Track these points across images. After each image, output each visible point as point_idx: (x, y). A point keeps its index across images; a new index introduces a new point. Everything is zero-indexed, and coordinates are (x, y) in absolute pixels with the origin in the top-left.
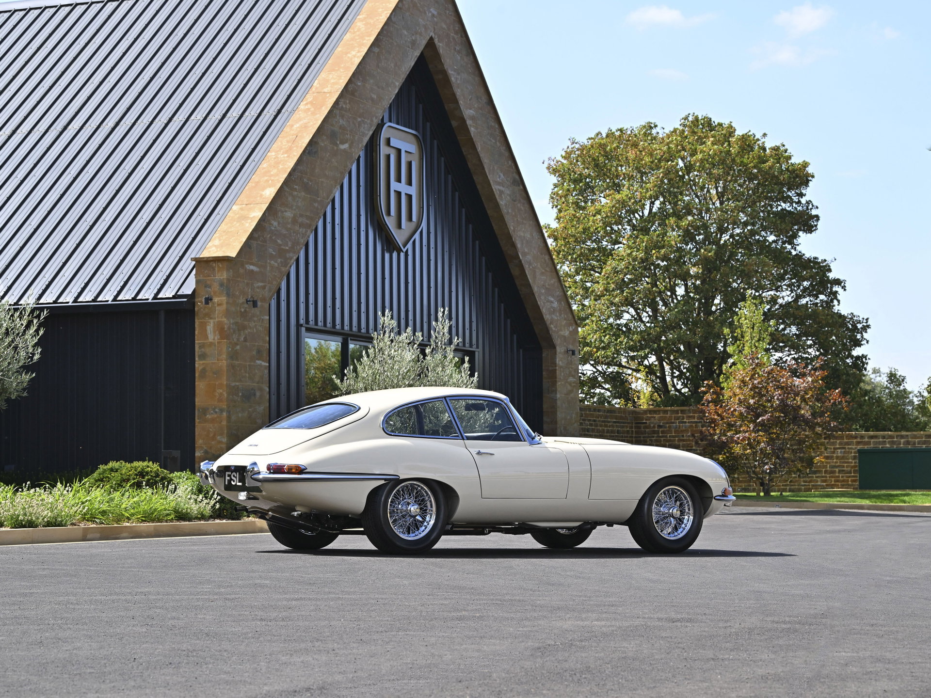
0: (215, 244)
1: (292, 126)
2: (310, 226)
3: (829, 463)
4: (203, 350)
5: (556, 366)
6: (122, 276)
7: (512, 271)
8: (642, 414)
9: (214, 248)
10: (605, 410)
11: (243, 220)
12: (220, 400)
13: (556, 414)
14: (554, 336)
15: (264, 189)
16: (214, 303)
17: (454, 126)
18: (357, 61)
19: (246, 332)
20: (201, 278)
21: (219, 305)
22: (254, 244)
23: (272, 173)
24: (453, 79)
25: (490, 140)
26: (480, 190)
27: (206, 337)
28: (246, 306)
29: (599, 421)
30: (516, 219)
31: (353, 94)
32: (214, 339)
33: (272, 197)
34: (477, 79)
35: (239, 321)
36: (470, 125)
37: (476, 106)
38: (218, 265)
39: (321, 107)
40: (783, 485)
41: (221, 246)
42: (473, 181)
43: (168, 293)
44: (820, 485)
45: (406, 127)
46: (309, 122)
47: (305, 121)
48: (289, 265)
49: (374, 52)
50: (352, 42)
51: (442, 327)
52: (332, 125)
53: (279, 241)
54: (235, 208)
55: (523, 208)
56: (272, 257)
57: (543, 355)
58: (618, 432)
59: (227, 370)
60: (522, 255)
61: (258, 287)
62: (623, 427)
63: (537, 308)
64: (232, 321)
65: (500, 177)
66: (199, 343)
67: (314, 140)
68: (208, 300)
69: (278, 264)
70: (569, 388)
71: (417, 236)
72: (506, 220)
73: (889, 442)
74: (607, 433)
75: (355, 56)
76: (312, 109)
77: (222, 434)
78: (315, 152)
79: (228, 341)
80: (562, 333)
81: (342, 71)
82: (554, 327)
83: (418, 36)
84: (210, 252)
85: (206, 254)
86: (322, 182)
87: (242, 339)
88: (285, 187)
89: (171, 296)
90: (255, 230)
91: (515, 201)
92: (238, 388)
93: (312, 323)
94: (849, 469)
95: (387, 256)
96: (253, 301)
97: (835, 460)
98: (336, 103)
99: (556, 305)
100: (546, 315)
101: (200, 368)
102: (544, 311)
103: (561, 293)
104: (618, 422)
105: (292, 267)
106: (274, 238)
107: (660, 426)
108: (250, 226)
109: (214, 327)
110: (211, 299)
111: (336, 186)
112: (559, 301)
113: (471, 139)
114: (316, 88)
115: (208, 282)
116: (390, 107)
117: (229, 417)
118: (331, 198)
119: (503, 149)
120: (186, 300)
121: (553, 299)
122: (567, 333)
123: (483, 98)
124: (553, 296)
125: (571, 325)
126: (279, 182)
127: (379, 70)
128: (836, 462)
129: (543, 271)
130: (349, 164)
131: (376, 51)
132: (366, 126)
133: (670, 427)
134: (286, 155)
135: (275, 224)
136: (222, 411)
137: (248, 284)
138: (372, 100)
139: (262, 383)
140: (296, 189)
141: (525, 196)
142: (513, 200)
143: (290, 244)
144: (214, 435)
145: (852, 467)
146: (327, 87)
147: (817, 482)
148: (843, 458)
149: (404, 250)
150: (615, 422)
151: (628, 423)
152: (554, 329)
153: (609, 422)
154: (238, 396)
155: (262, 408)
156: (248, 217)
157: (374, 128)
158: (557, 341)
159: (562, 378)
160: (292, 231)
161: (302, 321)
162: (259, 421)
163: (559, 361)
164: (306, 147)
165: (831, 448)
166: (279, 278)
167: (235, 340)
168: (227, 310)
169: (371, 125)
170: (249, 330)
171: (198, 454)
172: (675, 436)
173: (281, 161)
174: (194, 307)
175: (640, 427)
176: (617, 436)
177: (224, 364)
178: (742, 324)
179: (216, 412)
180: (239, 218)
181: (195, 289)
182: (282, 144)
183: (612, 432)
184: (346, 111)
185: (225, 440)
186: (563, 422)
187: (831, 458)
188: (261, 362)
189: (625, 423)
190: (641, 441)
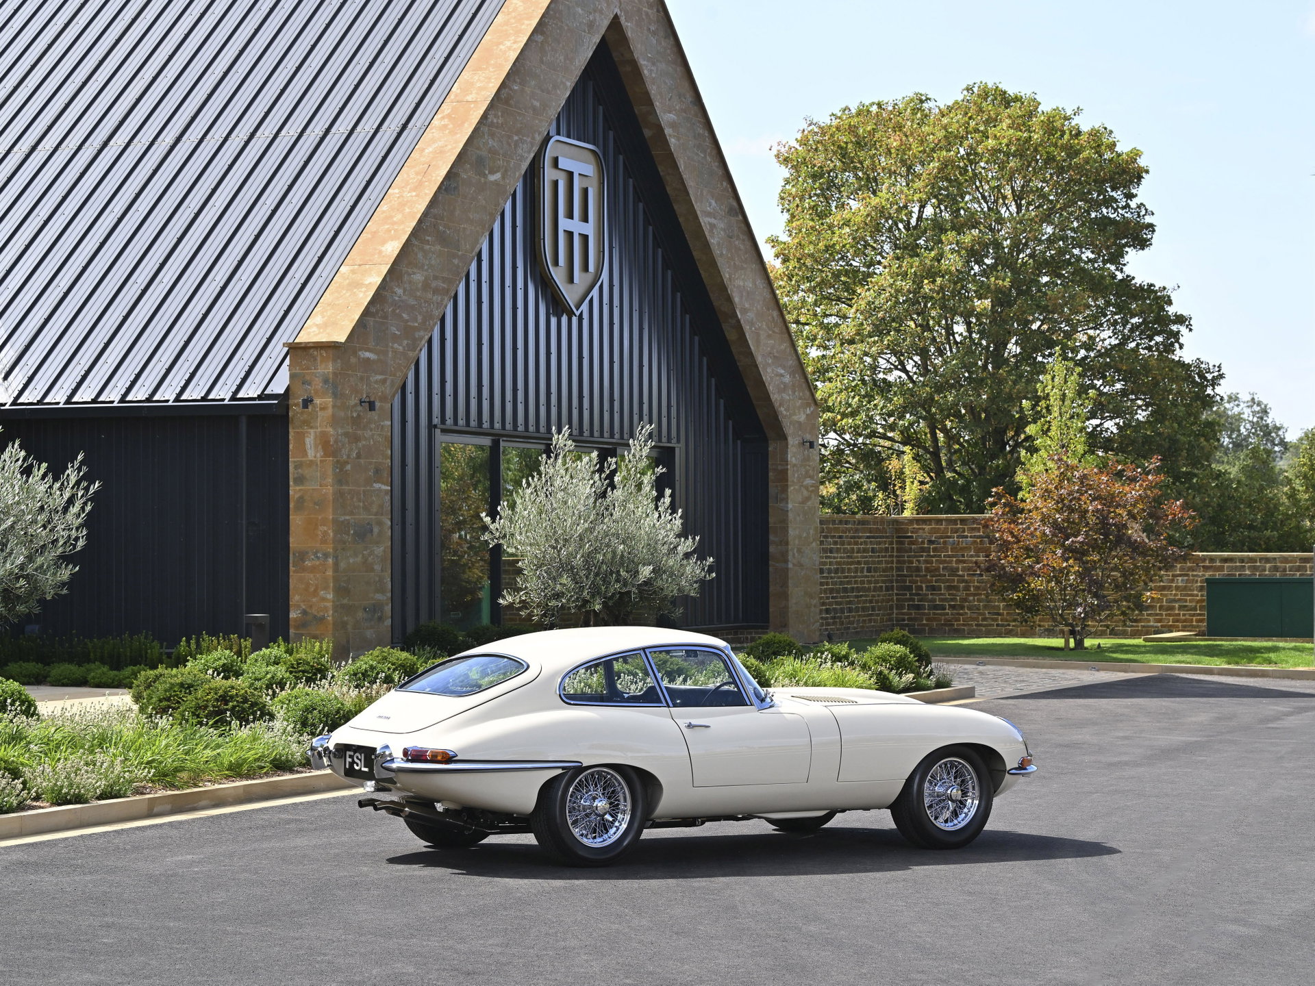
0: (317, 323)
1: (423, 150)
2: (448, 291)
3: (1166, 595)
4: (300, 470)
5: (787, 465)
6: (187, 364)
7: (726, 333)
8: (906, 524)
9: (315, 329)
10: (855, 522)
11: (356, 288)
12: (324, 541)
13: (787, 531)
14: (785, 423)
15: (384, 242)
16: (314, 407)
17: (646, 136)
18: (513, 56)
19: (360, 445)
20: (298, 371)
22: (371, 321)
23: (395, 219)
24: (646, 72)
25: (698, 154)
26: (683, 225)
27: (305, 453)
28: (359, 408)
29: (847, 537)
30: (732, 263)
31: (507, 102)
32: (315, 457)
33: (395, 255)
34: (680, 69)
35: (350, 431)
36: (670, 136)
37: (677, 108)
38: (321, 354)
39: (463, 123)
41: (325, 326)
42: (674, 211)
43: (251, 391)
44: (1152, 626)
45: (580, 141)
46: (446, 146)
47: (440, 144)
48: (419, 349)
49: (536, 41)
50: (505, 27)
52: (478, 148)
53: (404, 315)
54: (343, 269)
55: (742, 247)
56: (395, 338)
57: (770, 449)
58: (873, 550)
59: (333, 499)
60: (741, 315)
61: (376, 382)
62: (880, 543)
63: (761, 384)
64: (340, 431)
65: (710, 206)
66: (294, 462)
67: (454, 171)
68: (307, 403)
69: (404, 347)
70: (806, 493)
71: (595, 292)
72: (719, 265)
73: (1249, 567)
74: (857, 553)
75: (510, 48)
76: (451, 126)
77: (326, 588)
78: (455, 189)
79: (335, 459)
80: (795, 418)
81: (491, 70)
82: (785, 410)
83: (597, 15)
84: (308, 334)
85: (303, 338)
86: (464, 228)
87: (355, 455)
88: (413, 239)
89: (256, 396)
90: (372, 302)
91: (731, 237)
92: (349, 523)
93: (449, 422)
94: (1194, 604)
95: (554, 320)
96: (369, 402)
97: (1174, 592)
98: (485, 116)
99: (787, 379)
100: (774, 394)
101: (297, 496)
102: (771, 388)
103: (796, 363)
104: (873, 537)
105: (423, 352)
106: (398, 311)
107: (931, 542)
108: (365, 297)
109: (315, 438)
110: (312, 401)
111: (483, 233)
112: (792, 374)
113: (672, 154)
114: (456, 95)
115: (308, 378)
116: (558, 119)
117: (336, 564)
118: (477, 250)
119: (715, 165)
120: (276, 402)
121: (782, 371)
122: (802, 418)
123: (688, 96)
124: (784, 367)
125: (808, 405)
126: (404, 233)
127: (543, 67)
128: (1175, 595)
129: (770, 332)
130: (501, 201)
131: (540, 40)
132: (525, 146)
133: (945, 543)
134: (414, 194)
135: (399, 291)
136: (326, 555)
137: (362, 379)
138: (534, 109)
139: (382, 514)
140: (428, 241)
141: (746, 229)
142: (728, 236)
143: (420, 318)
144: (315, 591)
145: (1198, 602)
146: (471, 94)
147: (1149, 621)
148: (1185, 588)
149: (578, 313)
150: (868, 537)
151: (887, 537)
152: (785, 413)
153: (860, 537)
154: (348, 535)
155: (382, 549)
156: (363, 284)
157: (536, 149)
158: (789, 430)
159: (795, 480)
160: (423, 301)
161: (436, 421)
162: (377, 567)
163: (791, 457)
164: (442, 182)
165: (1169, 576)
166: (405, 368)
167: (345, 457)
168: (333, 415)
169: (532, 145)
170: (364, 443)
171: (293, 615)
172: (953, 556)
173: (408, 201)
174: (288, 413)
175: (903, 543)
176: (871, 557)
177: (329, 490)
178: (1048, 394)
179: (318, 558)
180: (349, 284)
181: (289, 386)
182: (409, 176)
183: (865, 550)
184: (497, 127)
185: (330, 596)
186: (797, 542)
187: (1169, 588)
188: (380, 485)
189: (883, 537)
190: (904, 562)
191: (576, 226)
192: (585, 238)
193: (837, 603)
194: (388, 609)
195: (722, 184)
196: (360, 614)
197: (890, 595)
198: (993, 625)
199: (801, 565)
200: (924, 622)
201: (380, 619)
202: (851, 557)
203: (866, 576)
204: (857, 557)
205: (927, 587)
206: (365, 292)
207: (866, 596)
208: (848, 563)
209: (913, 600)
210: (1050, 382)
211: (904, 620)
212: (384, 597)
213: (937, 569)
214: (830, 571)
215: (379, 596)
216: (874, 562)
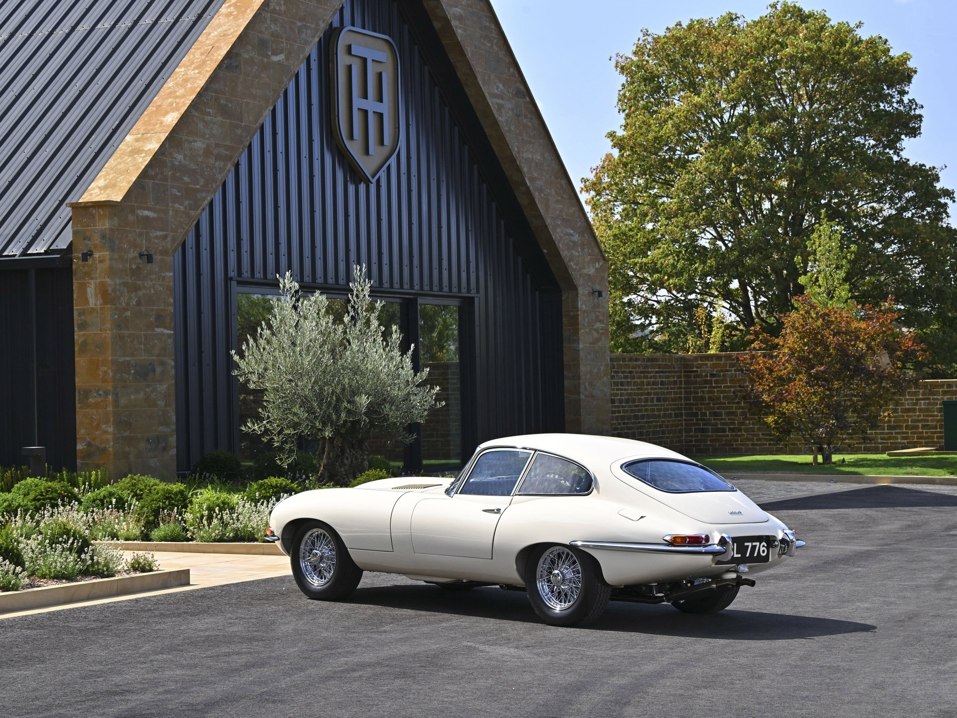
0: (100, 185)
1: (209, 34)
2: (231, 158)
3: (910, 416)
4: (83, 317)
5: (578, 311)
8: (692, 361)
9: (97, 191)
11: (136, 153)
12: (105, 381)
13: (579, 368)
14: (574, 274)
15: (166, 114)
16: (94, 260)
17: (436, 28)
19: (140, 293)
20: (79, 229)
21: (101, 261)
22: (150, 183)
23: (178, 94)
25: (484, 44)
26: (473, 105)
27: (87, 302)
28: (139, 261)
29: (637, 372)
30: (520, 138)
32: (96, 305)
33: (174, 125)
35: (129, 281)
36: (456, 27)
37: (463, 3)
38: (99, 212)
39: (246, 9)
40: (857, 443)
41: (106, 187)
42: (465, 93)
43: (39, 248)
44: (900, 443)
45: (375, 32)
46: (229, 29)
47: (225, 28)
48: (200, 210)
51: (362, 288)
53: (185, 178)
54: (129, 138)
55: (530, 124)
56: (176, 199)
57: (563, 298)
58: (662, 383)
59: (113, 342)
60: (530, 183)
61: (156, 237)
62: (668, 377)
63: (551, 243)
64: (118, 281)
65: (498, 88)
66: (78, 310)
67: (234, 51)
68: (86, 256)
69: (185, 208)
70: (596, 335)
71: (393, 161)
72: (507, 139)
74: (647, 385)
76: (235, 13)
77: (107, 422)
78: (237, 67)
79: (113, 307)
80: (585, 271)
82: (575, 264)
84: (91, 195)
85: (86, 198)
86: (247, 102)
87: (134, 303)
88: (194, 113)
89: (42, 251)
90: (150, 165)
91: (519, 116)
92: (129, 364)
93: (246, 274)
94: (934, 423)
95: (351, 188)
96: (148, 255)
97: (918, 414)
98: (266, 4)
99: (576, 238)
100: (563, 251)
101: (81, 340)
102: (560, 246)
104: (662, 372)
105: (204, 213)
106: (178, 174)
107: (712, 375)
108: (143, 161)
109: (95, 289)
110: (91, 255)
111: (267, 107)
112: (580, 233)
113: (459, 43)
115: (88, 234)
116: (342, 10)
117: (116, 401)
118: (259, 124)
119: (502, 54)
120: (61, 256)
121: (572, 232)
122: (591, 271)
124: (572, 228)
125: (598, 260)
126: (184, 105)
128: (919, 416)
129: (559, 198)
130: (285, 80)
132: (309, 31)
133: (724, 376)
134: (197, 71)
135: (180, 157)
136: (106, 393)
137: (141, 234)
139: (165, 356)
140: (209, 113)
141: (534, 109)
142: (516, 115)
143: (202, 182)
144: (98, 425)
145: (938, 421)
147: (897, 438)
148: (927, 410)
149: (374, 181)
150: (657, 372)
151: (676, 372)
152: (574, 267)
153: (650, 372)
154: (129, 374)
155: (165, 386)
156: (143, 150)
157: (320, 34)
158: (579, 282)
159: (586, 324)
160: (204, 166)
161: (232, 273)
162: (161, 403)
163: (582, 305)
164: (222, 61)
165: (913, 400)
166: (186, 225)
167: (123, 304)
168: (111, 268)
169: (317, 30)
170: (144, 292)
171: (79, 447)
172: (731, 387)
173: (191, 78)
174: (71, 265)
175: (689, 377)
176: (660, 388)
177: (108, 334)
178: (815, 251)
179: (100, 395)
180: (131, 151)
181: (71, 242)
182: (194, 56)
183: (654, 383)
184: (279, 14)
185: (111, 429)
186: (588, 376)
187: (914, 410)
188: (162, 330)
189: (671, 372)
190: (691, 393)
191: (371, 105)
192: (380, 116)
193: (628, 428)
194: (173, 440)
195: (509, 71)
196: (143, 445)
197: (679, 421)
198: (766, 444)
199: (593, 397)
200: (709, 443)
201: (165, 449)
202: (641, 389)
203: (656, 405)
204: (647, 389)
205: (710, 413)
206: (144, 157)
207: (656, 422)
208: (638, 394)
209: (699, 425)
210: (817, 240)
211: (691, 441)
212: (169, 431)
213: (719, 398)
214: (621, 401)
215: (162, 429)
216: (663, 393)
